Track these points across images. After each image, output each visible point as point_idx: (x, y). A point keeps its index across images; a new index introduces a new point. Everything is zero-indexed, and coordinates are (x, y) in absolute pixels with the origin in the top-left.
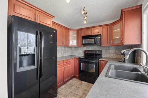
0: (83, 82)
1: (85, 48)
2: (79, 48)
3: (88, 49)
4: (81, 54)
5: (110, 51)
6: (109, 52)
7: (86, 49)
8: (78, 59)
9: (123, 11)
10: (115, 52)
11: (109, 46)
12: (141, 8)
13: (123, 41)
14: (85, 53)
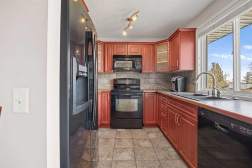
0: (118, 130)
1: (114, 76)
2: (103, 76)
3: (118, 77)
4: (107, 85)
5: (150, 80)
6: (149, 82)
7: (115, 78)
8: (108, 93)
9: (180, 30)
10: (156, 81)
11: (149, 73)
12: (195, 32)
13: (179, 65)
14: (114, 84)
